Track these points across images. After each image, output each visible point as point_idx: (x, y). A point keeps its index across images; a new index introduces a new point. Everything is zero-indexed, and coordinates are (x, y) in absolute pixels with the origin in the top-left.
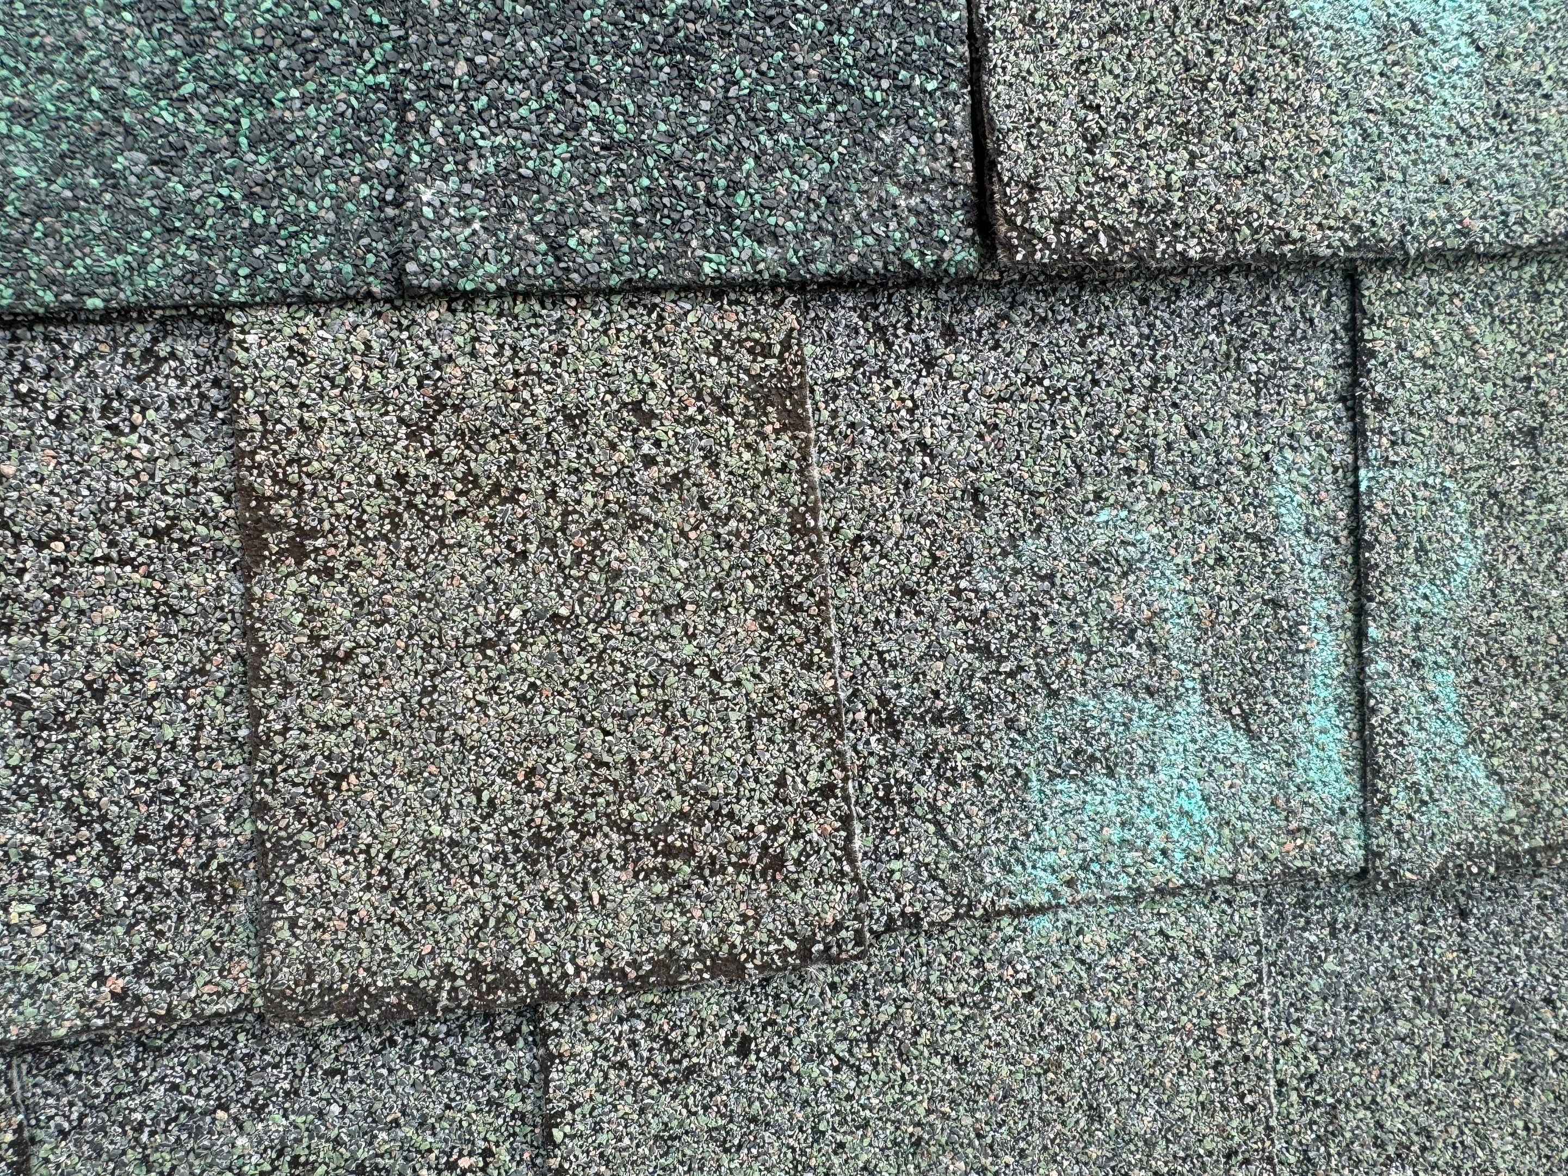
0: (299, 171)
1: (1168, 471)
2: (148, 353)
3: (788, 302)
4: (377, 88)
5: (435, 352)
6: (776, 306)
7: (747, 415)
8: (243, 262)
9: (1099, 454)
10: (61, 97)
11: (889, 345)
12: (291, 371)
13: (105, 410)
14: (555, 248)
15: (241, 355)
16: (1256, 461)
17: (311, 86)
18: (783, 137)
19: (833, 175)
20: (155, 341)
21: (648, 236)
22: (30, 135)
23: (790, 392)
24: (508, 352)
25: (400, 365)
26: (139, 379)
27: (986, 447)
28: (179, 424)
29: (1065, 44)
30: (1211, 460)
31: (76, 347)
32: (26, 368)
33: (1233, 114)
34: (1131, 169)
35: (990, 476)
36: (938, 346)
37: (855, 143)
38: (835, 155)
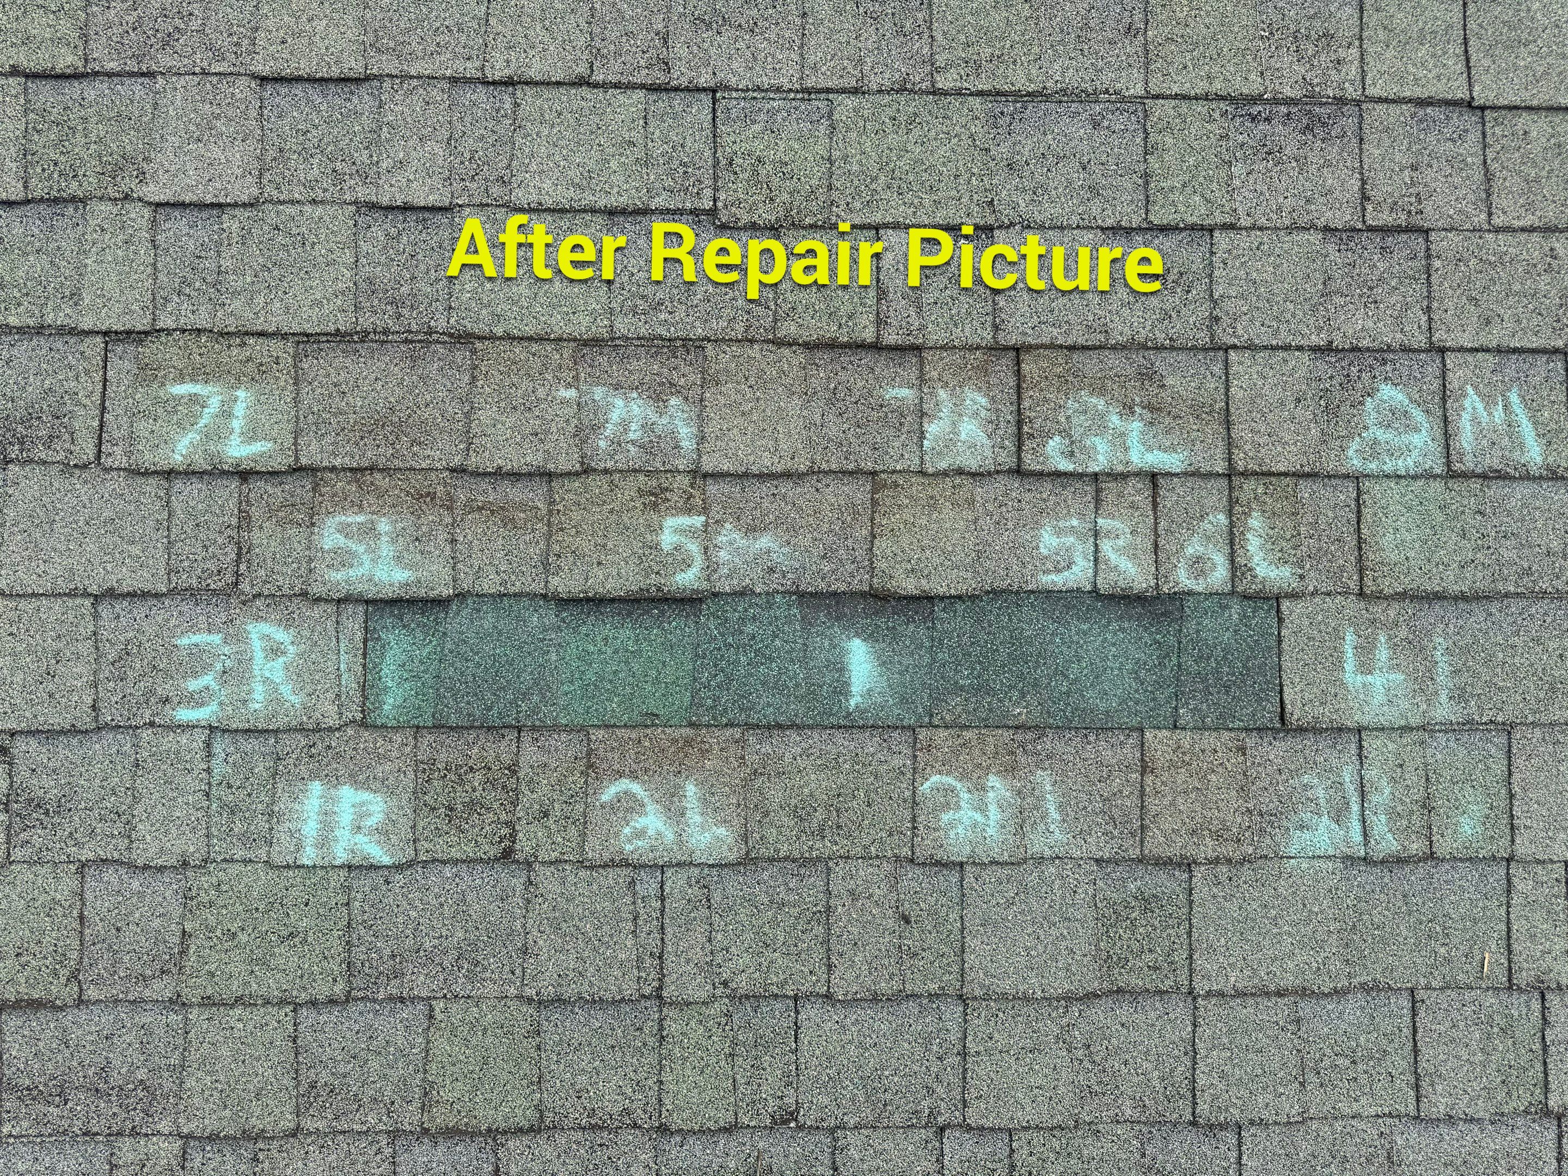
0: (1159, 706)
1: (1320, 768)
2: (1129, 735)
3: (1245, 732)
4: (1173, 692)
5: (1179, 738)
6: (1242, 733)
7: (1235, 752)
8: (1148, 721)
9: (1305, 764)
10: (1121, 693)
11: (1263, 741)
12: (1154, 740)
13: (1120, 744)
14: (1202, 721)
15: (1145, 736)
16: (1339, 767)
17: (1161, 691)
18: (1245, 703)
19: (1254, 710)
21: (1219, 720)
23: (1244, 748)
24: (1192, 739)
25: (1173, 740)
26: (1127, 739)
27: (1282, 761)
28: (1133, 747)
29: (1298, 687)
30: (1329, 766)
31: (1117, 733)
33: (1332, 700)
34: (1311, 711)
35: (1283, 767)
36: (1272, 741)
37: (1258, 704)
38: (1254, 706)
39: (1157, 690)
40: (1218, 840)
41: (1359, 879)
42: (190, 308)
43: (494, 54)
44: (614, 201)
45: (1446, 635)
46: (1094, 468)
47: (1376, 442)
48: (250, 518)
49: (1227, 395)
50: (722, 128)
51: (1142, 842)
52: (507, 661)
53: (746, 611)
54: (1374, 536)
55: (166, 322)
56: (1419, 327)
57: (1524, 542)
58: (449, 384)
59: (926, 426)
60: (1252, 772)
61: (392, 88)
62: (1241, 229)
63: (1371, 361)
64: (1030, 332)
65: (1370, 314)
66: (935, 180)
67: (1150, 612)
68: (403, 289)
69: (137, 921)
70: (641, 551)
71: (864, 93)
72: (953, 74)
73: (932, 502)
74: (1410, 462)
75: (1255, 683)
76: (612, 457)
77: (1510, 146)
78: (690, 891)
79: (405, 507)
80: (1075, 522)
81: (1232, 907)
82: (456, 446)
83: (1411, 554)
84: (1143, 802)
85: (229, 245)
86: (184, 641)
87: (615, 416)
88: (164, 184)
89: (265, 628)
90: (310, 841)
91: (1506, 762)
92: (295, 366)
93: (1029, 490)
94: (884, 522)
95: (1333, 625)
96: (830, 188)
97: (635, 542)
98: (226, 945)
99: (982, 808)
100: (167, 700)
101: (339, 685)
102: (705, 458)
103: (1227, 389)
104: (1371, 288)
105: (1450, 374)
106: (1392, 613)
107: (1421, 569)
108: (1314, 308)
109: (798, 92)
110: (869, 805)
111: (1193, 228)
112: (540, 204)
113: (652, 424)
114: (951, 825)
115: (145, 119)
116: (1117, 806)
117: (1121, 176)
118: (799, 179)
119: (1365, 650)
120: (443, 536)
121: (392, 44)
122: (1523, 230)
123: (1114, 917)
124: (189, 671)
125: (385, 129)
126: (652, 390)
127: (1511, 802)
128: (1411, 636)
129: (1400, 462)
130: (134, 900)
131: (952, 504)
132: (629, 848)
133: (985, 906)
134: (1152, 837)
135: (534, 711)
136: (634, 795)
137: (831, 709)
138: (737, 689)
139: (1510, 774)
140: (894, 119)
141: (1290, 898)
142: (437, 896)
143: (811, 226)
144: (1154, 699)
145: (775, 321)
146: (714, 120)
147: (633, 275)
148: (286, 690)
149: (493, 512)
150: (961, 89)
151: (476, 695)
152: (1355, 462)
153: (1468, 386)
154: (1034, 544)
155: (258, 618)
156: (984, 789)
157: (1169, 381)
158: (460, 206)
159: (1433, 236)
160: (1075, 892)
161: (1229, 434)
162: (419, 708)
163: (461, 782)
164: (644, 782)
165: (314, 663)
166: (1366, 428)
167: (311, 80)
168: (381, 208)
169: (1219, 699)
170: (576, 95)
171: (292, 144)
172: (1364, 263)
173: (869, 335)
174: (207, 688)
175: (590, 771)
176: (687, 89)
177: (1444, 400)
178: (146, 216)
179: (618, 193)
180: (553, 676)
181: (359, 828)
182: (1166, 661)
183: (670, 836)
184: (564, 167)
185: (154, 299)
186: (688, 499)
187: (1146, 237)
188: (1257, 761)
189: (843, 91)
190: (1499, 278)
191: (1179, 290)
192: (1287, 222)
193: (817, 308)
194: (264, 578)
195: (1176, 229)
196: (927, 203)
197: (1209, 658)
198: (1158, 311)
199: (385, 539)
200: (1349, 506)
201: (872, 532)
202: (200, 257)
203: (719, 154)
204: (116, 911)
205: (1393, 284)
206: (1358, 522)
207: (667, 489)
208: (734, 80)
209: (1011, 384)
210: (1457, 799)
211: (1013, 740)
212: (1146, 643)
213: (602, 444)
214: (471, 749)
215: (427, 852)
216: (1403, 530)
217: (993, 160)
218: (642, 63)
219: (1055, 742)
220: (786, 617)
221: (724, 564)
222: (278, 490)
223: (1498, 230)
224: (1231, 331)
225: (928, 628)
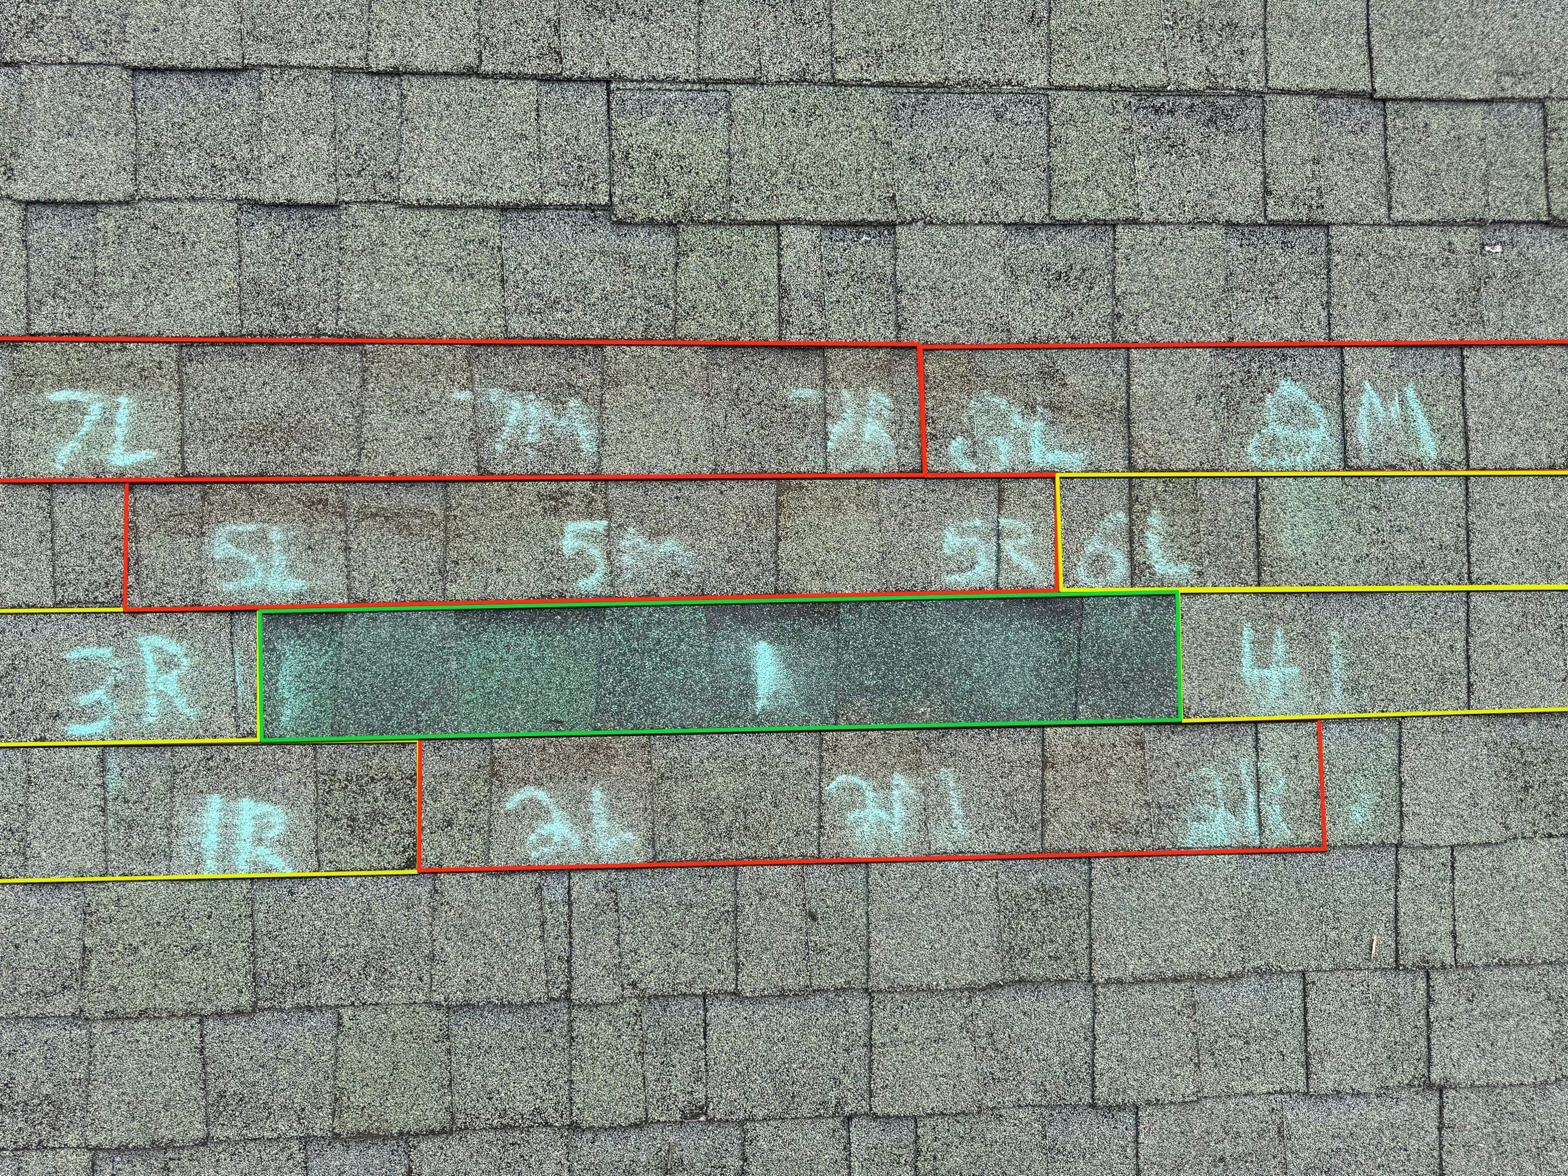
0: (1059, 703)
1: (1217, 761)
3: (1143, 727)
4: (1073, 688)
5: (1079, 735)
6: (1140, 728)
7: (1134, 747)
9: (1203, 757)
11: (1161, 735)
13: (1021, 741)
14: (1101, 717)
16: (1236, 759)
21: (1118, 715)
23: (1142, 743)
27: (1180, 754)
28: (1034, 744)
30: (1226, 759)
33: (1229, 694)
35: (1181, 760)
36: (1170, 736)
38: (1152, 702)
39: (1058, 686)
40: (1116, 833)
41: (1254, 867)
42: (66, 310)
43: (377, 43)
44: (506, 197)
45: (1341, 628)
46: (996, 468)
47: (1275, 438)
48: (138, 528)
49: (1128, 393)
50: (618, 121)
51: (1042, 835)
52: (406, 670)
53: (651, 615)
54: (1272, 531)
55: (41, 326)
56: (1319, 323)
57: (1417, 536)
58: (339, 388)
59: (829, 426)
60: (1151, 766)
61: (272, 79)
62: (1143, 224)
63: (1271, 357)
64: (932, 331)
65: (1271, 309)
66: (836, 175)
67: (1051, 610)
68: (289, 290)
69: (36, 938)
70: (541, 557)
71: (762, 84)
72: (853, 64)
73: (837, 504)
74: (1308, 458)
75: (1153, 678)
76: (510, 461)
77: (1411, 139)
78: (597, 895)
79: (296, 514)
80: (978, 522)
81: (1131, 898)
82: (347, 451)
83: (1308, 549)
84: (1043, 796)
85: (105, 245)
86: (74, 655)
87: (512, 418)
88: (34, 181)
89: (156, 640)
90: (211, 854)
91: (1396, 752)
92: (179, 371)
93: (933, 491)
94: (789, 525)
95: (1231, 620)
96: (729, 182)
97: (535, 548)
98: (129, 960)
99: (887, 806)
100: (58, 715)
101: (236, 697)
102: (605, 461)
103: (1128, 387)
104: (1272, 284)
105: (1348, 370)
106: (1289, 608)
107: (1317, 564)
108: (1216, 304)
109: (694, 82)
110: (776, 806)
111: (1096, 223)
112: (430, 200)
113: (551, 427)
114: (858, 823)
115: (10, 112)
116: (1018, 801)
117: (1024, 170)
118: (697, 173)
119: (1263, 644)
120: (336, 544)
121: (270, 33)
122: (1422, 224)
123: (1015, 908)
124: (79, 686)
125: (265, 122)
126: (549, 392)
127: (1401, 790)
128: (1307, 630)
129: (1298, 459)
130: (32, 917)
131: (857, 506)
132: (534, 855)
133: (890, 901)
134: (1053, 831)
135: (434, 721)
136: (539, 803)
137: (738, 712)
138: (642, 695)
139: (1400, 763)
140: (794, 112)
141: (1187, 888)
142: (342, 906)
143: (710, 222)
144: (1055, 696)
145: (676, 320)
146: (608, 111)
147: (527, 272)
148: (181, 703)
149: (387, 518)
150: (861, 80)
151: (375, 705)
152: (1254, 459)
153: (1366, 382)
154: (938, 544)
155: (149, 631)
156: (889, 787)
157: (1070, 380)
158: (347, 203)
159: (1333, 230)
160: (978, 885)
161: (1130, 433)
162: (317, 719)
163: (363, 793)
164: (549, 789)
165: (209, 675)
166: (1265, 424)
167: (186, 70)
168: (264, 205)
169: (1118, 694)
170: (464, 86)
171: (167, 138)
172: (1266, 258)
173: (771, 334)
174: (99, 703)
175: (494, 780)
176: (580, 80)
177: (1342, 396)
178: (17, 215)
179: (510, 188)
180: (453, 685)
181: (261, 840)
182: (1066, 659)
183: (576, 842)
184: (454, 162)
185: (28, 303)
186: (590, 503)
187: (1049, 232)
188: (1155, 755)
189: (741, 82)
190: (1398, 273)
191: (1081, 287)
192: (1190, 217)
193: (718, 307)
194: (154, 590)
195: (1079, 223)
196: (827, 198)
197: (1108, 655)
198: (1060, 309)
199: (277, 547)
200: (1248, 502)
201: (777, 535)
202: (75, 258)
203: (614, 147)
204: (14, 928)
205: (1294, 279)
206: (1257, 518)
207: (567, 493)
208: (628, 70)
209: (915, 384)
210: (1349, 788)
211: (917, 738)
212: (1047, 641)
213: (499, 447)
214: (371, 759)
215: (331, 862)
216: (1300, 526)
217: (896, 153)
218: (533, 53)
219: (958, 739)
220: (691, 621)
221: (627, 569)
222: (166, 500)
223: (1397, 224)
224: (1132, 328)
225: (834, 630)
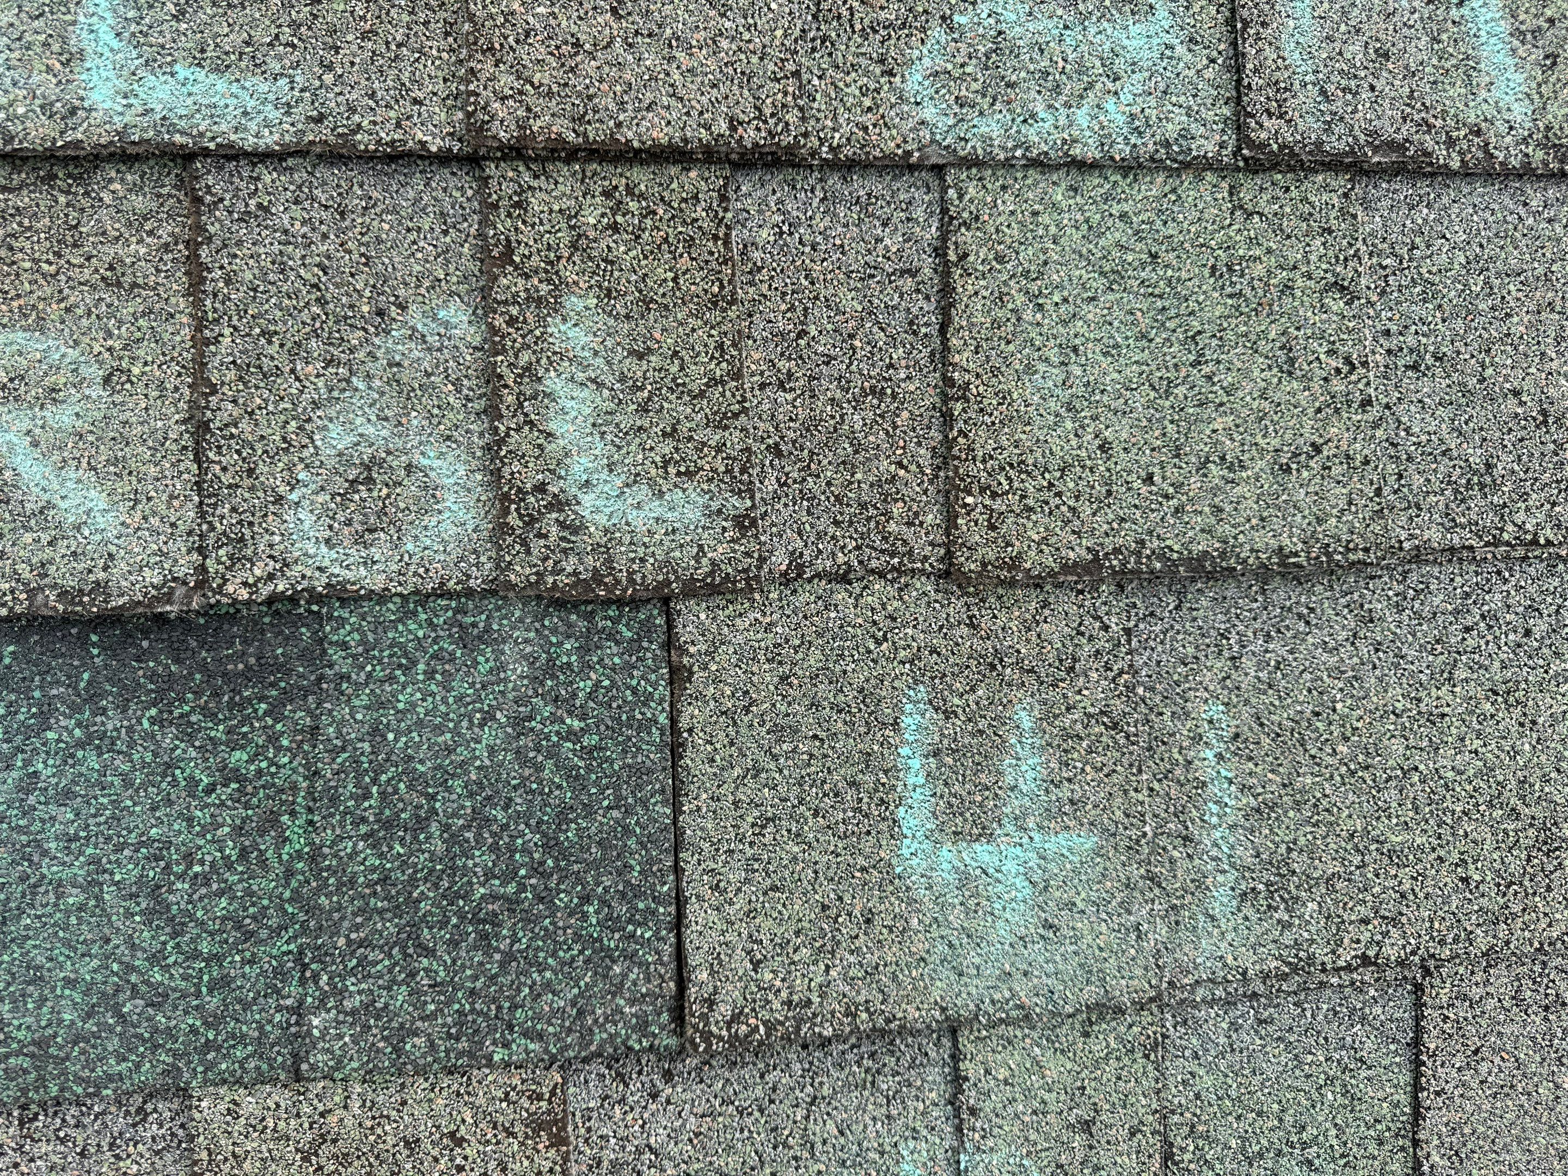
0: (237, 1007)
1: (824, 1158)
2: (140, 1110)
3: (555, 1066)
4: (290, 952)
5: (321, 1108)
6: (547, 1069)
7: (527, 1137)
8: (201, 1062)
9: (775, 1148)
10: (95, 971)
11: (627, 1085)
12: (228, 1123)
13: (112, 1146)
14: (397, 1050)
15: (197, 1116)
16: (888, 1148)
17: (248, 954)
18: (548, 974)
19: (581, 994)
20: (145, 1102)
21: (458, 1040)
22: (75, 995)
23: (556, 1122)
24: (368, 1104)
25: (298, 1115)
26: (134, 1125)
27: (694, 1147)
28: (157, 1153)
29: (740, 902)
30: (855, 1148)
31: (96, 1108)
32: (64, 1120)
33: (857, 937)
34: (783, 980)
35: (696, 1166)
36: (660, 1085)
37: (596, 973)
38: (582, 983)
39: (235, 947)
45: (1232, 694)
47: (1001, 44)
54: (996, 372)
57: (1471, 382)
74: (1115, 114)
75: (585, 899)
83: (1119, 431)
91: (1405, 1078)
95: (858, 681)
106: (1055, 631)
107: (1149, 479)
119: (968, 758)
128: (1118, 706)
129: (1082, 116)
139: (1417, 1115)
152: (929, 113)
169: (456, 966)
200: (913, 273)
206: (944, 328)
212: (189, 782)
